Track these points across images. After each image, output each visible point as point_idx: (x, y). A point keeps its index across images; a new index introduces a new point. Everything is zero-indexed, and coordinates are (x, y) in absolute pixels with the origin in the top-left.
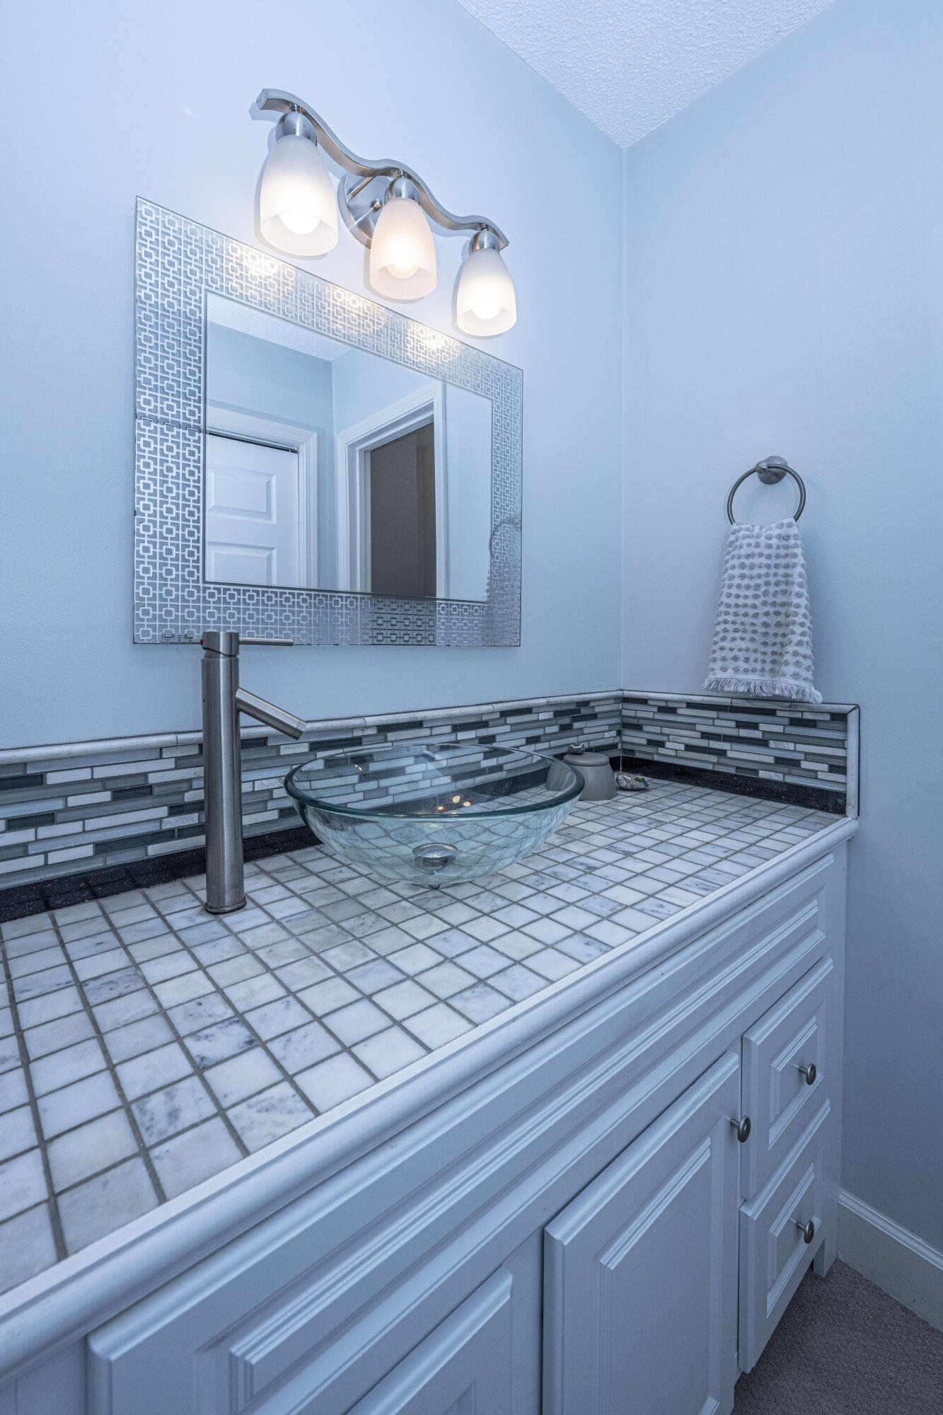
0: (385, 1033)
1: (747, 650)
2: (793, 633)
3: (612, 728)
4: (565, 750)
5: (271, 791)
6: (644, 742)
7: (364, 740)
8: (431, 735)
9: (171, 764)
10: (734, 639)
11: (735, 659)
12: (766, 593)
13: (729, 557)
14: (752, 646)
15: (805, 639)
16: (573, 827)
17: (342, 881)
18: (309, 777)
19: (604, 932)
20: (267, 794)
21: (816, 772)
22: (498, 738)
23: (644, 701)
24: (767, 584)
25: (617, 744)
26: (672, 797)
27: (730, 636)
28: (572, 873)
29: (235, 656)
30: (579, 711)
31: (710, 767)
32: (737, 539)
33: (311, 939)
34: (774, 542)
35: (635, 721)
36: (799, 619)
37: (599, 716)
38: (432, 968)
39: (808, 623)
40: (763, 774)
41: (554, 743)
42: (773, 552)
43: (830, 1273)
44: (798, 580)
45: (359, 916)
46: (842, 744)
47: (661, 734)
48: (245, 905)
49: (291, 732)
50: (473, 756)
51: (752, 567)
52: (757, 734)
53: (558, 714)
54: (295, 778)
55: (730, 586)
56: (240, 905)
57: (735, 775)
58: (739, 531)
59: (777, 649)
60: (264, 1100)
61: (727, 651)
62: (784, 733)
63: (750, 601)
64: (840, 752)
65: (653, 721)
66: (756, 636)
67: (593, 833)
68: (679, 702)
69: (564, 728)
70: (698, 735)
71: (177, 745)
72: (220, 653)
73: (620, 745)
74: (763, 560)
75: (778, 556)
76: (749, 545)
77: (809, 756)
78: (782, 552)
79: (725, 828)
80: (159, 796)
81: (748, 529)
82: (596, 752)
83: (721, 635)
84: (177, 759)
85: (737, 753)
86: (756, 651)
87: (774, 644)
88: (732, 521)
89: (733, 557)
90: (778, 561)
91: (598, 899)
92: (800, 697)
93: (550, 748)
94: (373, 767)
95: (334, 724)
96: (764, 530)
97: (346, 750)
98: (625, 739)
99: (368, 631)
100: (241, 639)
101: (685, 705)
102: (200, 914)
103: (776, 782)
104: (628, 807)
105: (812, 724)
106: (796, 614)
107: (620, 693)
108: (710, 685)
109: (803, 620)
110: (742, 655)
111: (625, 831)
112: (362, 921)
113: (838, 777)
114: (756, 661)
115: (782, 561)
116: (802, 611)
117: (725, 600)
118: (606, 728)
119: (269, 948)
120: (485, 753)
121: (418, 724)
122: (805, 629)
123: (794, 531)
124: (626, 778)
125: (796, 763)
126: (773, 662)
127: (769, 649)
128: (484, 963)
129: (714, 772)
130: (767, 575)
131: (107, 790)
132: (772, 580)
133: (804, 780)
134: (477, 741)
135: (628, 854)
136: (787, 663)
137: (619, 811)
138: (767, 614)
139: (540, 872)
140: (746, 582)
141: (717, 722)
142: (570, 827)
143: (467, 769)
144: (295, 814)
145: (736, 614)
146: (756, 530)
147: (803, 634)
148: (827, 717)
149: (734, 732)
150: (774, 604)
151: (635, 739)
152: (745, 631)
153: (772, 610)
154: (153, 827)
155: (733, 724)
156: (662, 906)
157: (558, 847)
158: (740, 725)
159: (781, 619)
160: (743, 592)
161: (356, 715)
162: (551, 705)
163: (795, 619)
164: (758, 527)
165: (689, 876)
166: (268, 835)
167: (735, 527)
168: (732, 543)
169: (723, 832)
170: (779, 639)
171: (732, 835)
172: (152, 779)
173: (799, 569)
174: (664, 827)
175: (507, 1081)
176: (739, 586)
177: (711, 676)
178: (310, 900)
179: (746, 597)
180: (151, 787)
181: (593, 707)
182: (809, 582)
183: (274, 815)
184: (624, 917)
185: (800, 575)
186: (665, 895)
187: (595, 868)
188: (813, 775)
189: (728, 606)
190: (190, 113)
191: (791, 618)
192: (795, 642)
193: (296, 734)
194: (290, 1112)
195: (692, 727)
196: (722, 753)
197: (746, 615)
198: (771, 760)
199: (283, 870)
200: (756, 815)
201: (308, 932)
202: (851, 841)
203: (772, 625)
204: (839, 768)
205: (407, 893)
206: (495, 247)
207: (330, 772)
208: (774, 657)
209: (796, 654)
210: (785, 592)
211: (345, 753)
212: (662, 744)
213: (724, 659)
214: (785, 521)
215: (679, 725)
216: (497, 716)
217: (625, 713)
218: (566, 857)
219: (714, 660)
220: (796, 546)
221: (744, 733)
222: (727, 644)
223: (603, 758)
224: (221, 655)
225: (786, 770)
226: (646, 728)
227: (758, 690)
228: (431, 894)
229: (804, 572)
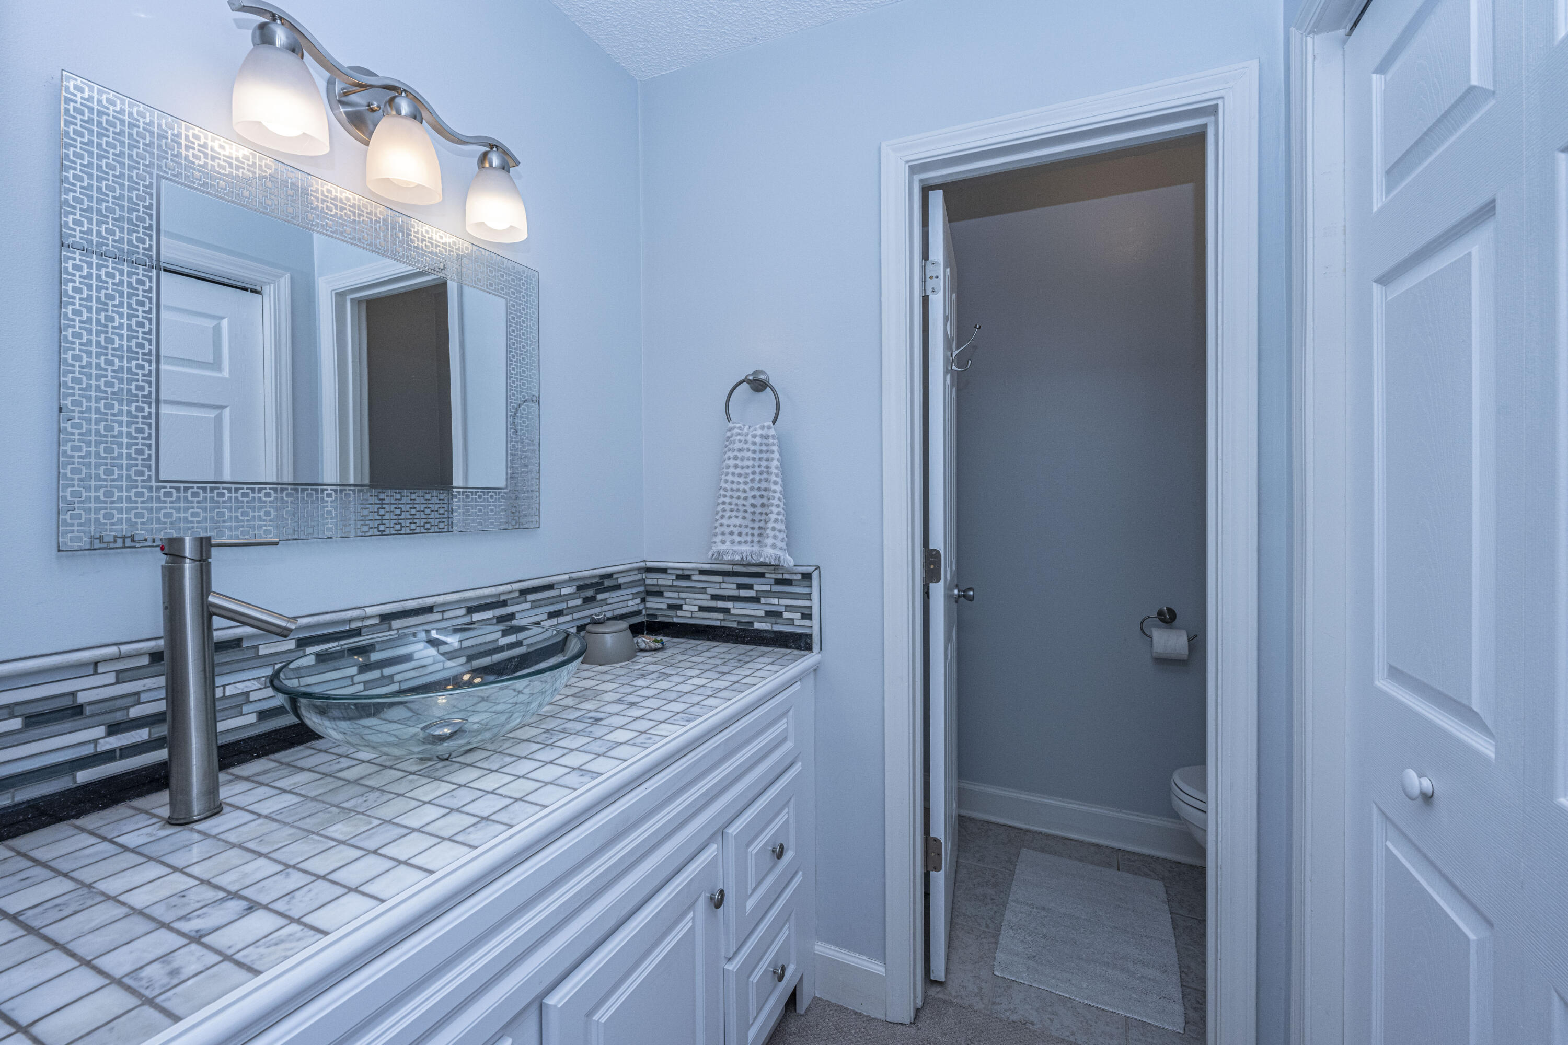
0: (391, 872)
1: (740, 526)
2: (772, 512)
3: (635, 596)
4: (588, 621)
5: (247, 694)
6: (665, 606)
7: (363, 630)
8: (443, 619)
9: (111, 678)
10: (730, 517)
11: (732, 533)
12: (753, 481)
13: (726, 449)
14: (744, 523)
15: (780, 517)
16: (589, 689)
17: (341, 770)
18: (299, 673)
19: (599, 765)
20: (244, 697)
21: (793, 620)
22: (517, 616)
23: (664, 571)
24: (754, 473)
25: (641, 610)
26: (685, 653)
27: (727, 514)
28: (580, 726)
29: (206, 560)
30: (602, 583)
31: (718, 624)
32: (732, 436)
33: (308, 824)
34: (758, 440)
35: (657, 589)
36: (776, 502)
37: (622, 587)
38: (438, 819)
39: (782, 505)
40: (757, 626)
41: (576, 616)
42: (757, 448)
43: (808, 1010)
44: (775, 471)
45: (362, 795)
46: (808, 597)
47: (679, 598)
48: (221, 811)
49: (279, 630)
50: (493, 635)
51: (742, 459)
52: (751, 594)
53: (580, 588)
54: (282, 675)
55: (727, 474)
56: (215, 811)
57: (737, 628)
58: (733, 428)
59: (762, 524)
60: (272, 939)
61: (725, 527)
62: (771, 591)
63: (742, 487)
64: (807, 603)
65: (672, 588)
66: (746, 515)
67: (607, 692)
68: (693, 570)
69: (587, 600)
70: (708, 597)
71: (120, 657)
72: (185, 557)
73: (644, 611)
74: (750, 454)
75: (761, 451)
76: (740, 441)
77: (789, 608)
78: (764, 448)
79: (720, 672)
80: (93, 715)
81: (740, 428)
82: (620, 619)
83: (721, 513)
84: (118, 672)
85: (740, 610)
86: (746, 526)
87: (760, 521)
88: (729, 419)
89: (729, 450)
90: (761, 455)
91: (599, 742)
92: (777, 563)
93: (573, 620)
94: (375, 657)
95: (327, 617)
96: (751, 429)
97: (342, 642)
98: (649, 605)
99: (368, 522)
100: (213, 542)
101: (697, 573)
102: (160, 828)
103: (766, 631)
104: (644, 665)
105: (789, 582)
106: (774, 498)
107: (643, 564)
108: (713, 555)
109: (778, 502)
110: (736, 530)
111: (636, 686)
112: (365, 799)
113: (806, 623)
114: (747, 534)
115: (764, 456)
116: (777, 495)
117: (724, 485)
118: (631, 597)
119: (259, 839)
120: (503, 631)
121: (429, 610)
122: (779, 510)
123: (772, 432)
124: (645, 640)
125: (779, 614)
126: (760, 535)
127: (756, 525)
128: (485, 806)
129: (721, 627)
130: (753, 466)
131: (17, 717)
132: (758, 470)
133: (784, 627)
134: (495, 621)
135: (633, 704)
136: (768, 537)
137: (635, 670)
138: (754, 497)
139: (551, 730)
140: (738, 471)
141: (723, 585)
142: (586, 689)
143: (483, 648)
144: (287, 712)
145: (731, 497)
146: (746, 430)
147: (778, 514)
148: (799, 577)
149: (735, 593)
150: (759, 489)
151: (656, 604)
152: (738, 511)
153: (758, 493)
154: (88, 750)
155: (735, 586)
156: (650, 739)
157: (572, 707)
158: (740, 586)
159: (764, 501)
160: (736, 479)
161: (354, 606)
162: (574, 580)
163: (773, 501)
164: (747, 427)
165: (678, 713)
166: (243, 740)
167: (731, 425)
168: (728, 438)
169: (717, 675)
170: (763, 517)
171: (723, 678)
172: (82, 698)
173: (775, 463)
174: (670, 679)
175: (504, 886)
176: (733, 474)
177: (714, 548)
178: (303, 792)
179: (739, 483)
180: (81, 706)
181: (617, 579)
182: (783, 473)
183: (253, 718)
184: (618, 752)
185: (777, 467)
186: (656, 730)
187: (601, 719)
188: (790, 622)
189: (726, 490)
190: (143, 16)
191: (771, 501)
192: (773, 520)
193: (285, 632)
194: (299, 940)
195: (703, 590)
196: (726, 611)
197: (739, 498)
198: (762, 613)
199: (265, 772)
200: (747, 659)
201: (304, 818)
202: (815, 670)
203: (758, 505)
204: (807, 616)
205: (414, 768)
206: (505, 167)
207: (323, 667)
208: (761, 531)
209: (773, 529)
210: (767, 480)
211: (341, 646)
212: (679, 607)
213: (723, 534)
214: (766, 424)
215: (693, 590)
216: (517, 594)
217: (648, 582)
218: (579, 714)
219: (716, 535)
220: (773, 444)
221: (743, 593)
222: (725, 521)
223: (624, 625)
224: (187, 560)
225: (773, 620)
226: (666, 594)
227: (749, 558)
228: (441, 764)
229: (779, 464)
